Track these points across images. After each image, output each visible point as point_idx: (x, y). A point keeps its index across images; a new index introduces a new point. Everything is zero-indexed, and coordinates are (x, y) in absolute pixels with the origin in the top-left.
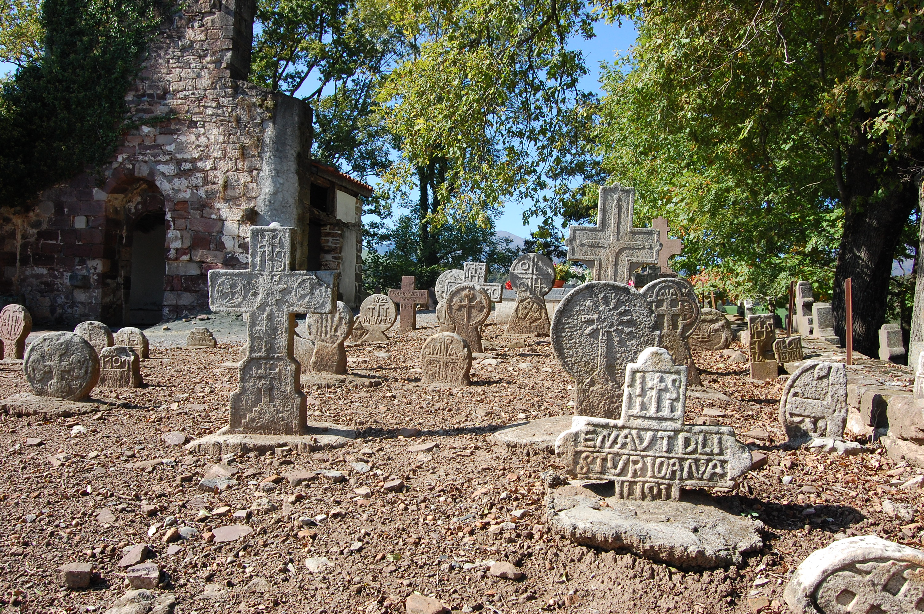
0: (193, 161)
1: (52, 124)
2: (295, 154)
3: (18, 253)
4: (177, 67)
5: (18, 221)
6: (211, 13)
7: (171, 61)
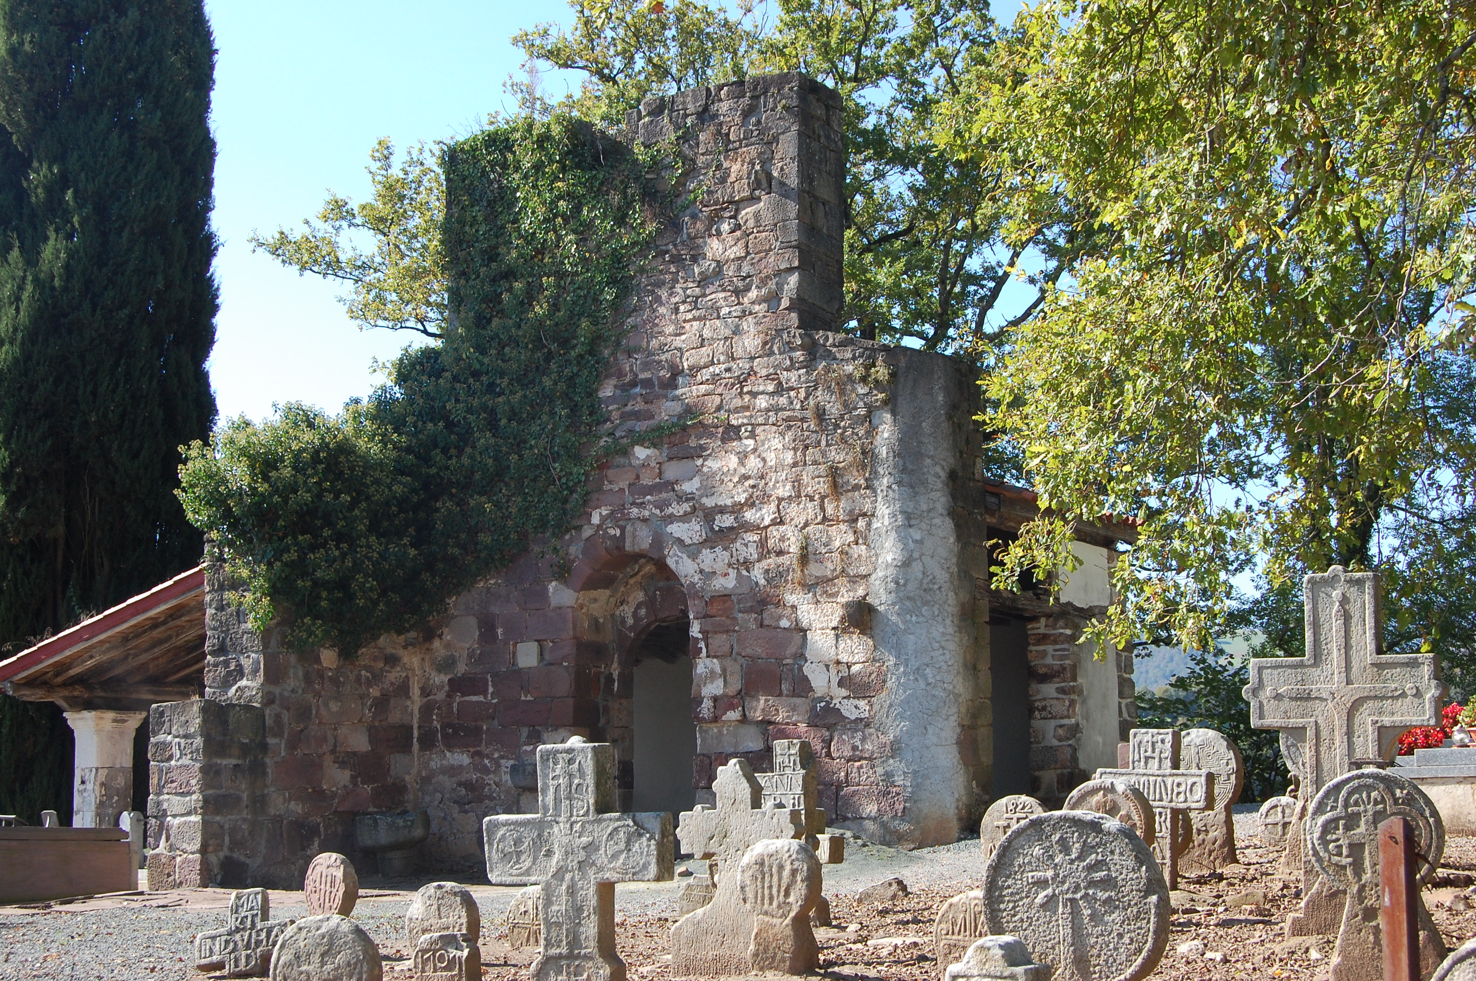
0: (737, 509)
1: (466, 461)
2: (943, 475)
3: (416, 726)
4: (695, 319)
5: (412, 660)
6: (753, 199)
7: (682, 308)
